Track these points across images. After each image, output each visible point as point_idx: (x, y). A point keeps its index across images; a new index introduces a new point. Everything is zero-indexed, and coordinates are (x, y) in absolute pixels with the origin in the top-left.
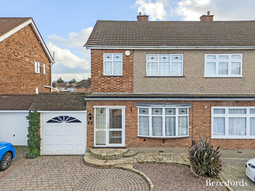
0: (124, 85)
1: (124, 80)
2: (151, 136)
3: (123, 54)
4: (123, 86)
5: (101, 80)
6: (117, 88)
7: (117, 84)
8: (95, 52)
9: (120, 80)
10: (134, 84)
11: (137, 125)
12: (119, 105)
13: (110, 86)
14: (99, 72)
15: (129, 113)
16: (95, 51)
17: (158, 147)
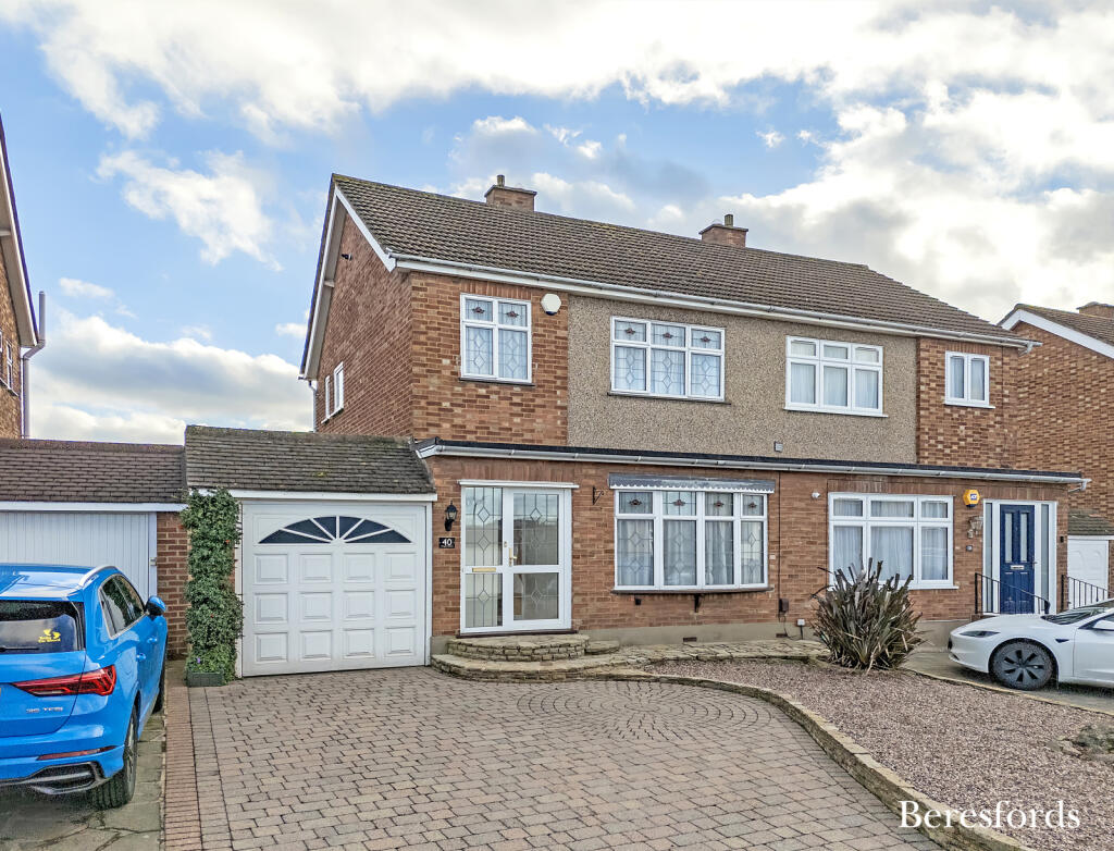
0: (540, 417)
1: (538, 401)
2: (659, 585)
3: (533, 304)
4: (535, 421)
5: (453, 394)
6: (511, 429)
7: (512, 414)
8: (427, 284)
9: (522, 400)
10: (573, 419)
11: (612, 551)
12: (552, 480)
13: (485, 417)
14: (446, 362)
15: (585, 509)
16: (430, 281)
17: (680, 624)
